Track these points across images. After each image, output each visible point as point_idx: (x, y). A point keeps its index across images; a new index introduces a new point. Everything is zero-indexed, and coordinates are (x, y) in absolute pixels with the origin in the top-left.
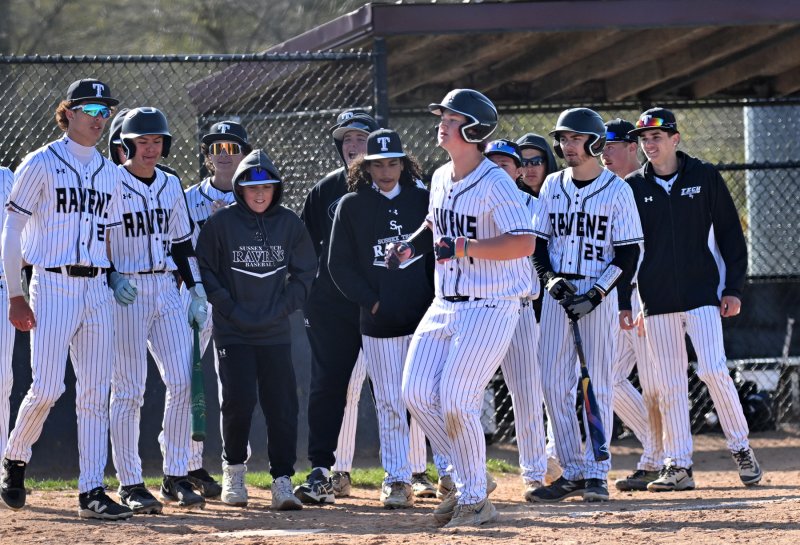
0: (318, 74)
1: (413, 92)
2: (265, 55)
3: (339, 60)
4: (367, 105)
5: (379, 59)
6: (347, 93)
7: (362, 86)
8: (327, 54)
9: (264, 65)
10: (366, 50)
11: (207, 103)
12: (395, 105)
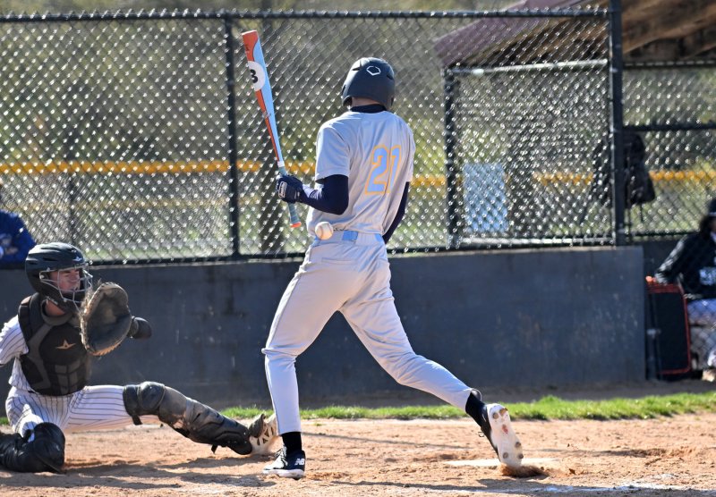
0: (556, 30)
1: (646, 46)
2: (506, 12)
3: (577, 16)
4: (603, 58)
5: (615, 16)
6: (584, 47)
7: (598, 40)
8: (565, 11)
9: (506, 20)
10: (602, 7)
11: (452, 56)
12: (630, 59)
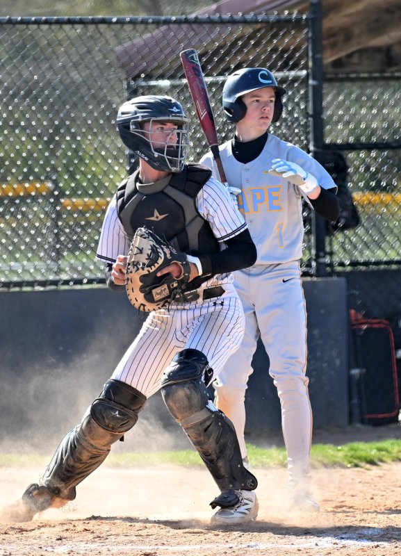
0: (251, 37)
1: (350, 56)
2: (196, 18)
3: (273, 23)
4: (302, 69)
5: (314, 23)
6: (281, 56)
7: (296, 50)
8: (260, 18)
9: (195, 26)
10: (301, 12)
11: (136, 67)
12: (331, 70)
